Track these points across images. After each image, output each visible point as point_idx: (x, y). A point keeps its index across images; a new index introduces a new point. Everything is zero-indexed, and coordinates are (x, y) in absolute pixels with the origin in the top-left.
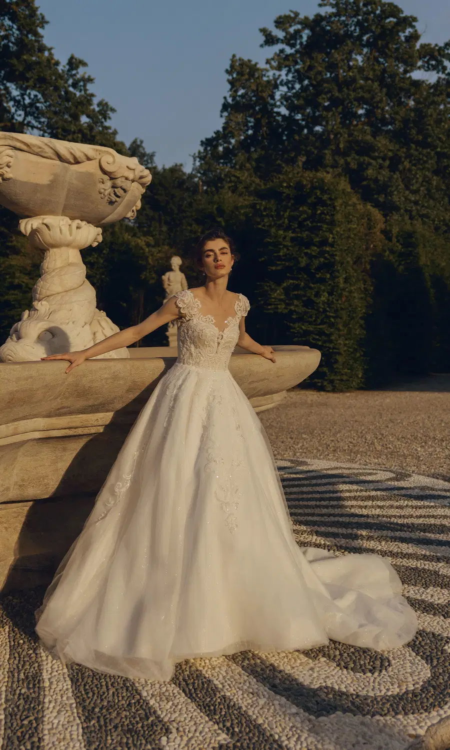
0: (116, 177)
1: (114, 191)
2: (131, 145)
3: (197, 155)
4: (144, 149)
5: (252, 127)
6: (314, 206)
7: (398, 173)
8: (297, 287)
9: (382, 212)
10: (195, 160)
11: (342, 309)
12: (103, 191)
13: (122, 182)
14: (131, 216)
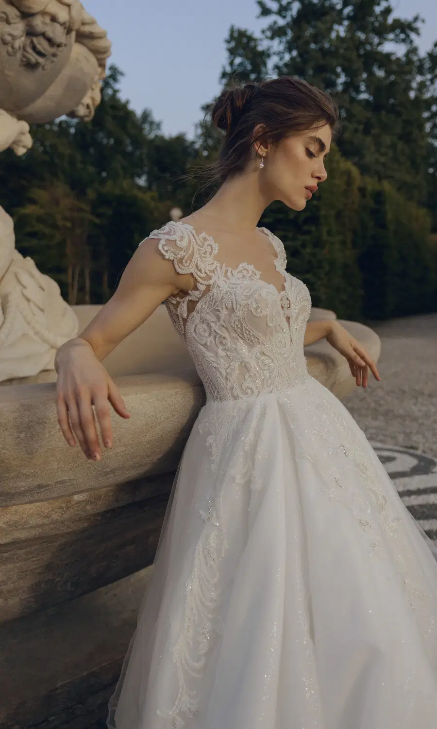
0: (32, 11)
1: (32, 42)
7: (370, 137)
9: (359, 170)
10: (196, 128)
11: (325, 260)
12: (8, 38)
13: (44, 23)
14: (87, 116)
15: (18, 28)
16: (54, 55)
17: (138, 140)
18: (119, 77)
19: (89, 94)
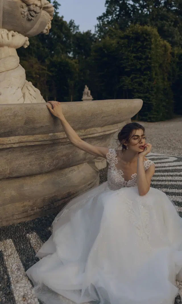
0: (30, 4)
1: (30, 13)
2: (70, 22)
3: (96, 25)
4: (74, 24)
5: (119, 11)
6: (142, 42)
7: (177, 28)
8: (136, 78)
9: (170, 44)
10: (96, 28)
11: (154, 87)
12: (23, 13)
13: (34, 7)
14: (47, 33)
15: (26, 9)
16: (36, 16)
17: (68, 35)
18: (58, 6)
19: (47, 25)
